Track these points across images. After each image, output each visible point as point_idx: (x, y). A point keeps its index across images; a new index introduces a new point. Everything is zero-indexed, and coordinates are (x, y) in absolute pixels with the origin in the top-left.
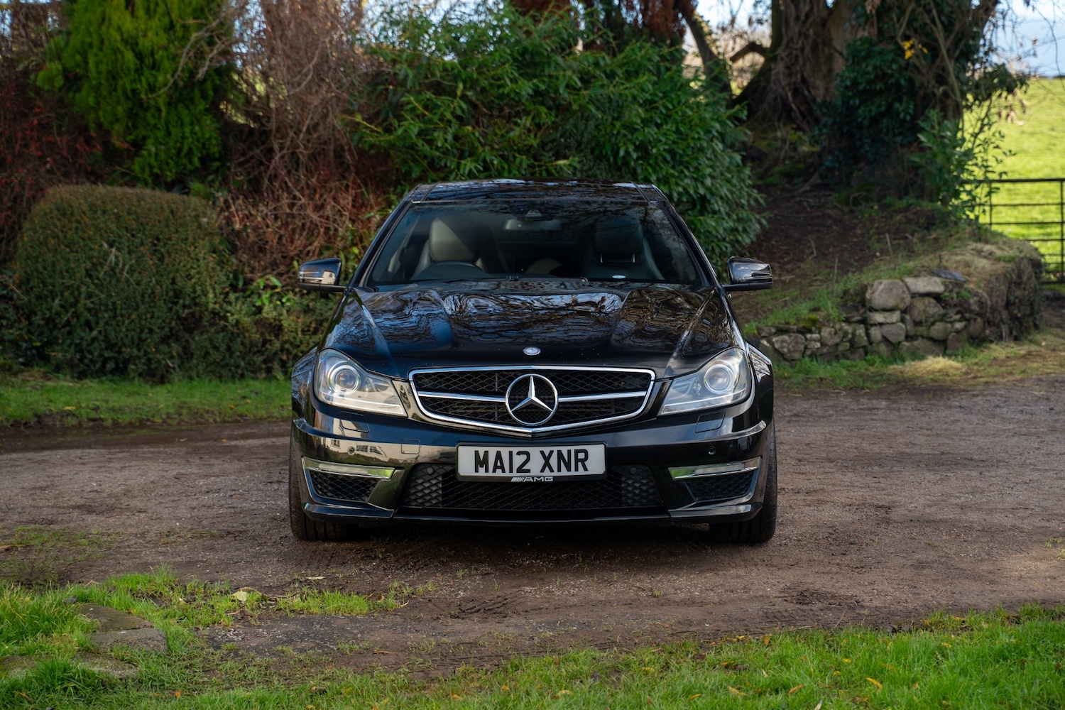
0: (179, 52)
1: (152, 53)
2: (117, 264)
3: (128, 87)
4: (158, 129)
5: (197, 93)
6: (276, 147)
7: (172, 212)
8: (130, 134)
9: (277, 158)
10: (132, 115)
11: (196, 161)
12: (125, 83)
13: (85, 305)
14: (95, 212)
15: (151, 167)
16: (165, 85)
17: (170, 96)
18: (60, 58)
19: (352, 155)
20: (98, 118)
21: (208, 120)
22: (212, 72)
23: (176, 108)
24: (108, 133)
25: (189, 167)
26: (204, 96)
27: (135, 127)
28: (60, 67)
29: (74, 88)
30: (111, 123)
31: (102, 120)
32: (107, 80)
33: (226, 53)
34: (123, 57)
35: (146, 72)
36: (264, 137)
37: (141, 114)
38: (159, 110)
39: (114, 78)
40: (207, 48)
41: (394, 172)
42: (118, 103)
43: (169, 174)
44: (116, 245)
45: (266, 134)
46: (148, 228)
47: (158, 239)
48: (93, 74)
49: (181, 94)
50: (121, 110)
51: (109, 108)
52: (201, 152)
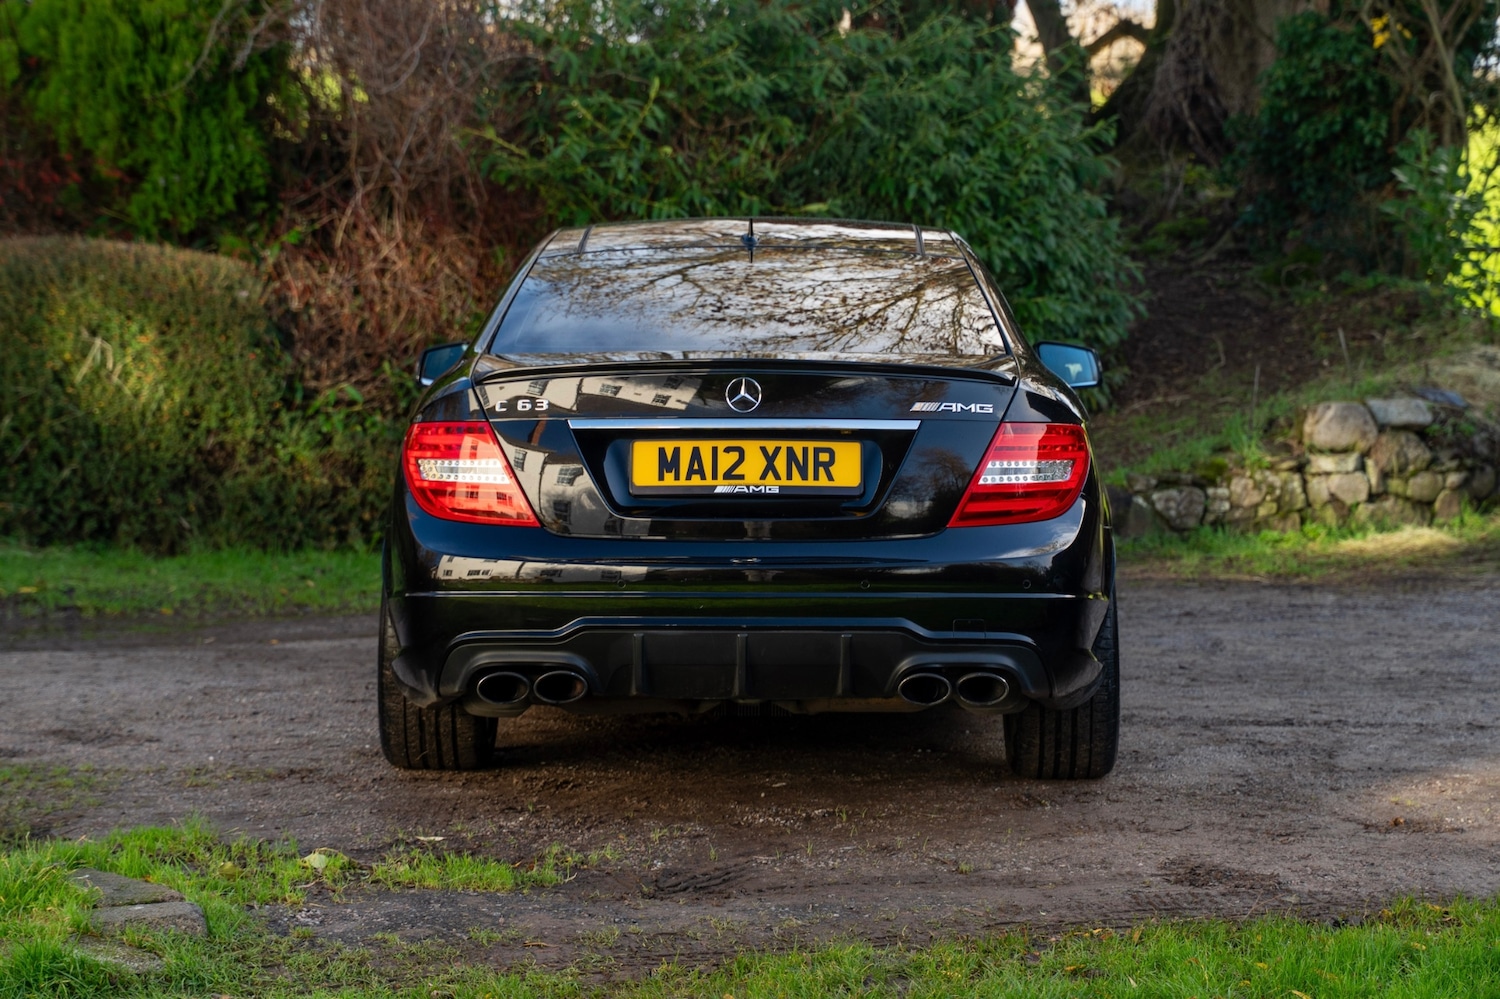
0: (205, 25)
1: (162, 27)
2: (103, 363)
3: (124, 81)
4: (170, 148)
5: (232, 92)
6: (358, 179)
7: (191, 281)
8: (125, 156)
9: (359, 196)
10: (127, 125)
11: (229, 200)
12: (118, 73)
13: (51, 428)
14: (69, 280)
15: (157, 209)
16: (182, 77)
17: (189, 96)
18: (13, 34)
19: (478, 193)
20: (73, 130)
21: (249, 136)
22: (256, 58)
23: (198, 115)
24: (88, 153)
25: (218, 210)
26: (243, 96)
27: (133, 145)
28: (14, 48)
29: (37, 82)
30: (95, 139)
31: (80, 133)
32: (90, 69)
33: (279, 27)
34: (116, 32)
35: (153, 56)
36: (337, 164)
37: (143, 124)
38: (172, 118)
39: (100, 66)
40: (248, 20)
41: (546, 220)
42: (106, 106)
43: (184, 219)
44: (102, 332)
45: (342, 158)
46: (152, 305)
47: (168, 324)
48: (66, 57)
49: (207, 93)
50: (110, 118)
51: (91, 114)
52: (237, 187)
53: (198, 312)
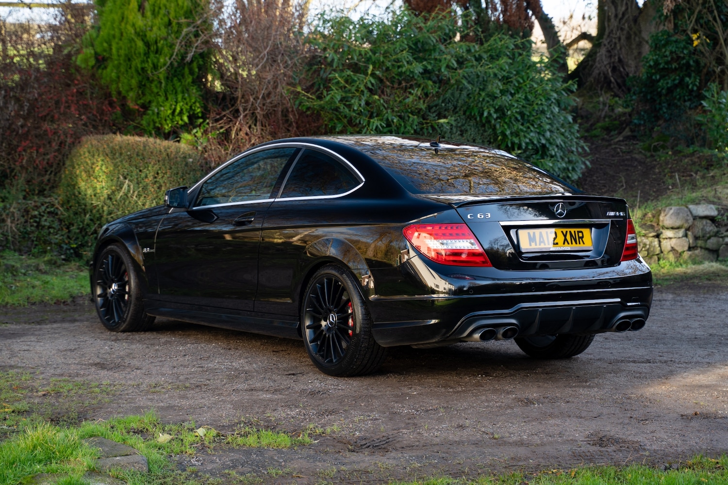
0: (175, 41)
1: (156, 42)
2: (129, 191)
3: (139, 66)
4: (159, 95)
5: (186, 71)
6: (241, 109)
7: (168, 155)
8: (140, 99)
9: (242, 117)
10: (141, 86)
11: (186, 118)
12: (137, 63)
13: (107, 219)
14: (115, 154)
15: (155, 123)
16: (165, 65)
17: (168, 72)
18: (93, 45)
19: (294, 115)
20: (118, 87)
21: (194, 90)
22: (197, 56)
23: (172, 81)
24: (124, 98)
25: (180, 122)
26: (191, 72)
27: (144, 94)
28: (93, 52)
29: (103, 66)
30: (127, 91)
31: (121, 89)
32: (125, 61)
33: (207, 42)
34: (136, 45)
35: (152, 55)
36: (233, 102)
37: (148, 85)
38: (161, 83)
39: (129, 60)
40: (193, 39)
41: (324, 127)
42: (132, 77)
43: (166, 127)
44: (129, 177)
45: (234, 100)
46: (150, 166)
47: (158, 174)
48: (115, 57)
49: (176, 71)
50: (134, 82)
51: (126, 81)
52: (189, 112)
53: (171, 168)
